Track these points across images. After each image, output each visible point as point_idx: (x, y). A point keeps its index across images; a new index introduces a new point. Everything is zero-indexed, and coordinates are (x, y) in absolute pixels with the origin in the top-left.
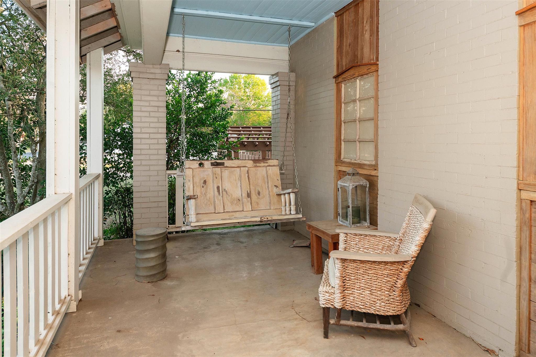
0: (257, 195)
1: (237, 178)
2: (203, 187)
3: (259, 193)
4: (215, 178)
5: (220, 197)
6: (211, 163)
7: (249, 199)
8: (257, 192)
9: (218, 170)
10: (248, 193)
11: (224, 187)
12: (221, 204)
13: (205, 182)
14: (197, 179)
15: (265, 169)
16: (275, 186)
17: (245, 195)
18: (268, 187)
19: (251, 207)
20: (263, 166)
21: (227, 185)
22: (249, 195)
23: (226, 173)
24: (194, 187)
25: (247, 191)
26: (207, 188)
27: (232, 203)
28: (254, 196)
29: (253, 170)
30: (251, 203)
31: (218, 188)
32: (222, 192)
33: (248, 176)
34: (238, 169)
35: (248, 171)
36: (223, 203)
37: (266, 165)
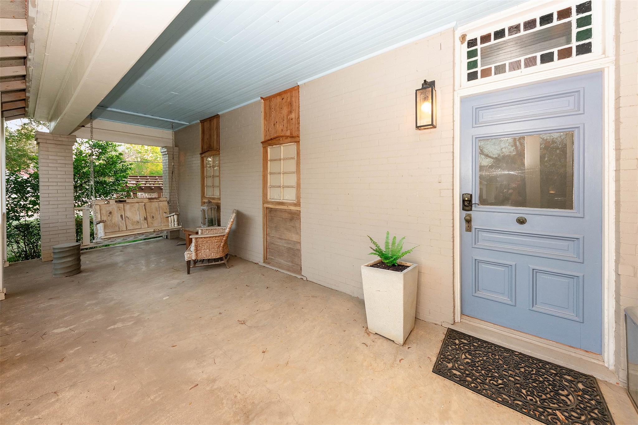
0: (152, 218)
1: (136, 209)
2: (109, 216)
3: (153, 217)
4: (119, 210)
5: (124, 221)
6: (115, 201)
7: (146, 221)
8: (152, 216)
9: (121, 205)
10: (145, 218)
11: (126, 215)
12: (124, 225)
13: (110, 213)
14: (104, 212)
15: (157, 203)
16: (165, 212)
17: (142, 219)
18: (160, 213)
19: (147, 226)
20: (156, 202)
21: (128, 214)
22: (146, 219)
23: (127, 207)
24: (101, 216)
25: (144, 217)
26: (112, 216)
27: (133, 224)
28: (149, 219)
29: (148, 205)
30: (147, 224)
31: (122, 216)
32: (125, 218)
33: (145, 208)
34: (137, 204)
35: (145, 205)
36: (126, 225)
37: (158, 200)
